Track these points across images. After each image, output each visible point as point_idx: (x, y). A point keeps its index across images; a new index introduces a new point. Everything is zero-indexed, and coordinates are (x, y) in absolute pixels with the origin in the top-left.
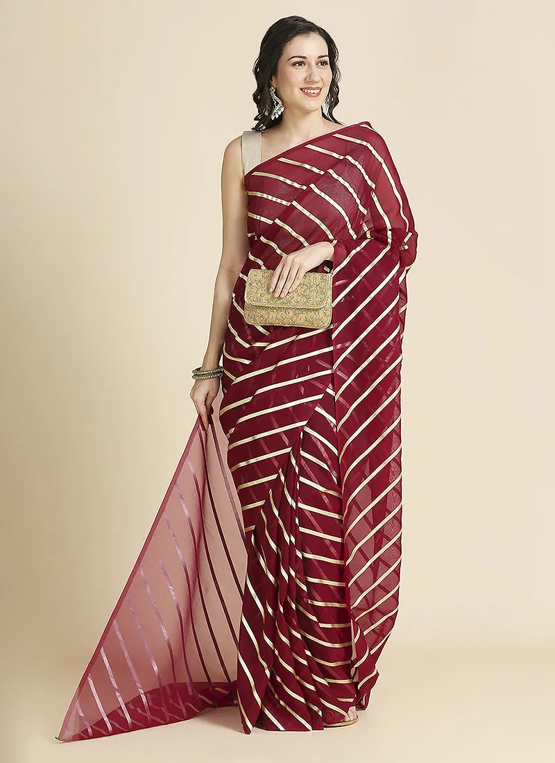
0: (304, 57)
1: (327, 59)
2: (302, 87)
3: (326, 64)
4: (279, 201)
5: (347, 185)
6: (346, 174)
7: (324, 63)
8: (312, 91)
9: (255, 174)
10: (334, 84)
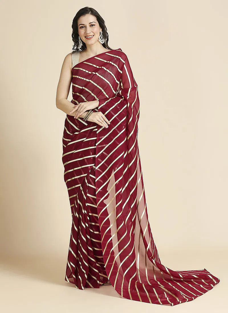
4: (83, 78)
5: (111, 73)
6: (110, 69)
9: (74, 68)
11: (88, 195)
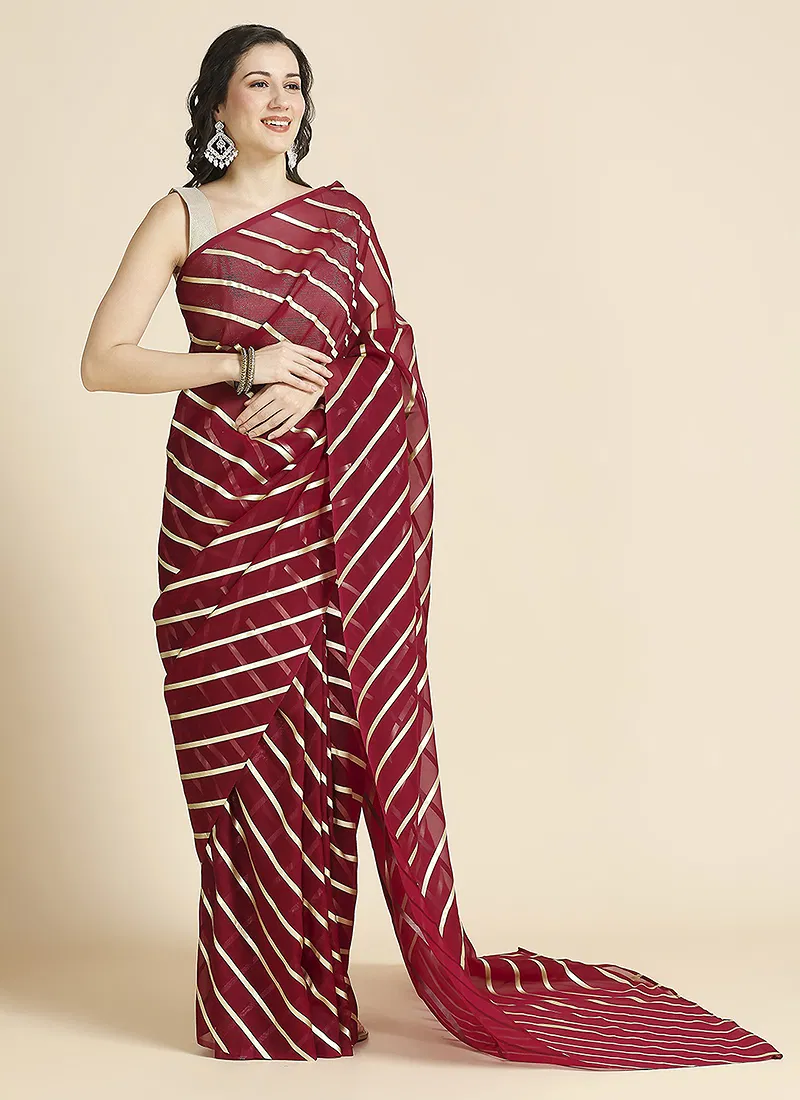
0: (267, 74)
1: (298, 80)
2: (263, 117)
3: (297, 88)
7: (293, 87)
8: (278, 123)
9: (207, 251)
10: (305, 124)
11: (333, 715)
